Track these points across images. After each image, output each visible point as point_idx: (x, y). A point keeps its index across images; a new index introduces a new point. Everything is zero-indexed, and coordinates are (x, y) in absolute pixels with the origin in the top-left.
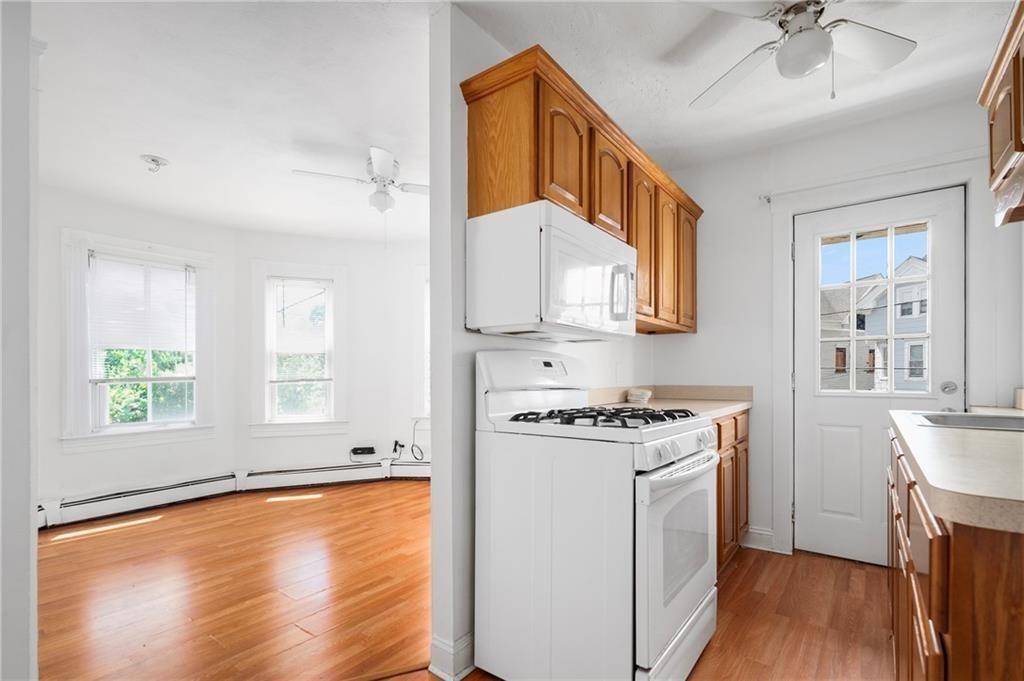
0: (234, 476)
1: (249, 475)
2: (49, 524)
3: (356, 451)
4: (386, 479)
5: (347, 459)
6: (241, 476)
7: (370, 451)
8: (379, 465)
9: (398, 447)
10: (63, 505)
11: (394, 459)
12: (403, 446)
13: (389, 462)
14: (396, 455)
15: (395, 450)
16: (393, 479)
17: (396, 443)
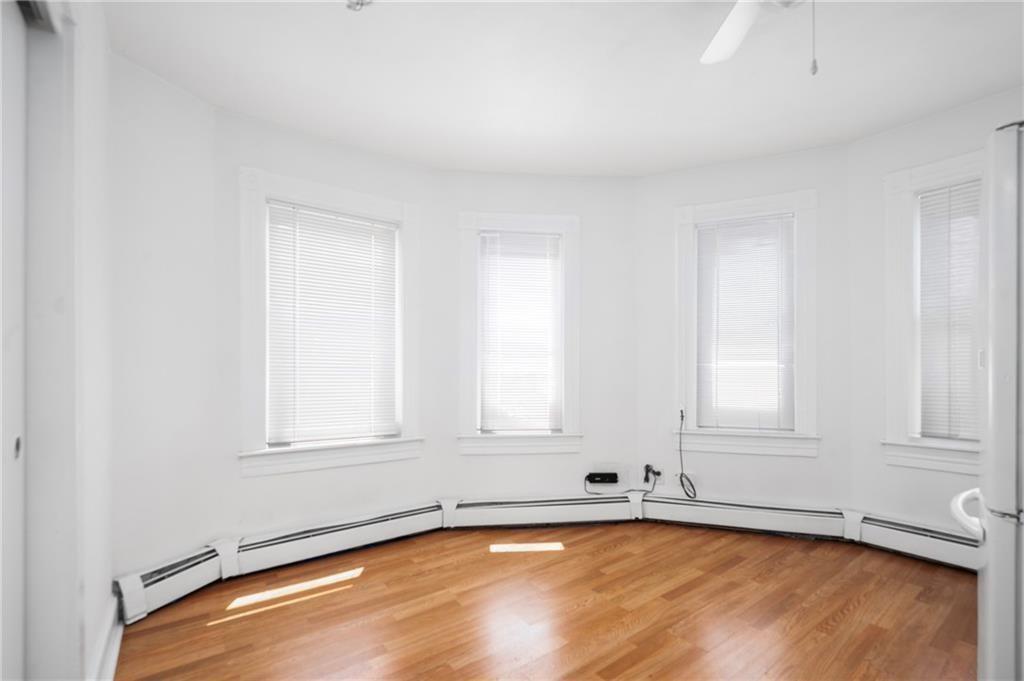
0: (439, 507)
1: (459, 506)
2: (225, 576)
3: (592, 478)
4: (637, 521)
5: (580, 489)
6: (449, 506)
7: (611, 478)
8: (625, 500)
9: (651, 475)
10: (242, 548)
11: (647, 492)
12: (658, 474)
13: (640, 496)
14: (648, 487)
15: (647, 479)
16: (645, 521)
17: (648, 469)
